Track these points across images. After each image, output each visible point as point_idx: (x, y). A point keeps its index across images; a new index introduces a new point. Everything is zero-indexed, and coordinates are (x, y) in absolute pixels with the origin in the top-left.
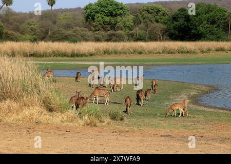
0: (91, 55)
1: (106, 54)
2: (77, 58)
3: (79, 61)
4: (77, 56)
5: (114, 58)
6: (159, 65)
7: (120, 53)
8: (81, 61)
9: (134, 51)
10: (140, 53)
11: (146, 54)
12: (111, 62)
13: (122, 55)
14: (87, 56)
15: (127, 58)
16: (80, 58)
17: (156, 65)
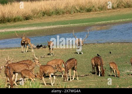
0: (27, 18)
1: (46, 16)
2: (9, 24)
3: (11, 27)
4: (9, 21)
5: (56, 20)
6: (114, 24)
7: (63, 13)
8: (15, 27)
9: (81, 9)
10: (89, 10)
11: (96, 10)
12: (53, 25)
13: (65, 15)
14: (21, 20)
15: (73, 18)
16: (12, 24)
17: (111, 24)
